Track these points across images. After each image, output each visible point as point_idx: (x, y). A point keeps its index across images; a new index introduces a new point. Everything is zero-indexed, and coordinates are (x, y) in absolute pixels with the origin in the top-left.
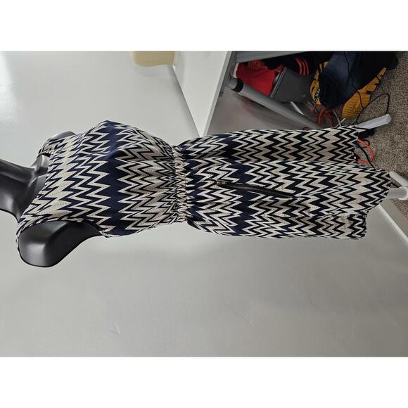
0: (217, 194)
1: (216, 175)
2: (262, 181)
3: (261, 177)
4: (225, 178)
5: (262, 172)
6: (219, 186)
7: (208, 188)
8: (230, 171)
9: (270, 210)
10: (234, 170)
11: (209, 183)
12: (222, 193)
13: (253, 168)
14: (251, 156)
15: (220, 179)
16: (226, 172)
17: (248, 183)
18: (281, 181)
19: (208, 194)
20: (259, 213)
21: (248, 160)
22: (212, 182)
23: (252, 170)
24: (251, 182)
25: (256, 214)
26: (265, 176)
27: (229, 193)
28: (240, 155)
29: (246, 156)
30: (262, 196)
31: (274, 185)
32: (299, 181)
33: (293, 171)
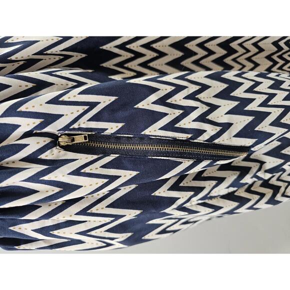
0: (60, 175)
1: (51, 118)
2: (181, 124)
3: (178, 112)
4: (84, 123)
5: (178, 99)
6: (67, 148)
7: (32, 159)
8: (92, 105)
9: (202, 189)
10: (105, 101)
11: (34, 144)
12: (77, 172)
13: (155, 90)
14: (144, 65)
15: (67, 127)
16: (81, 109)
17: (147, 132)
18: (225, 119)
19: (34, 179)
20: (179, 202)
21: (140, 75)
22: (43, 141)
23: (154, 97)
24: (154, 130)
25: (175, 206)
26: (187, 111)
27: (95, 168)
28: (121, 65)
29: (134, 65)
30: (187, 163)
31: (211, 130)
32: (260, 117)
33: (239, 93)
